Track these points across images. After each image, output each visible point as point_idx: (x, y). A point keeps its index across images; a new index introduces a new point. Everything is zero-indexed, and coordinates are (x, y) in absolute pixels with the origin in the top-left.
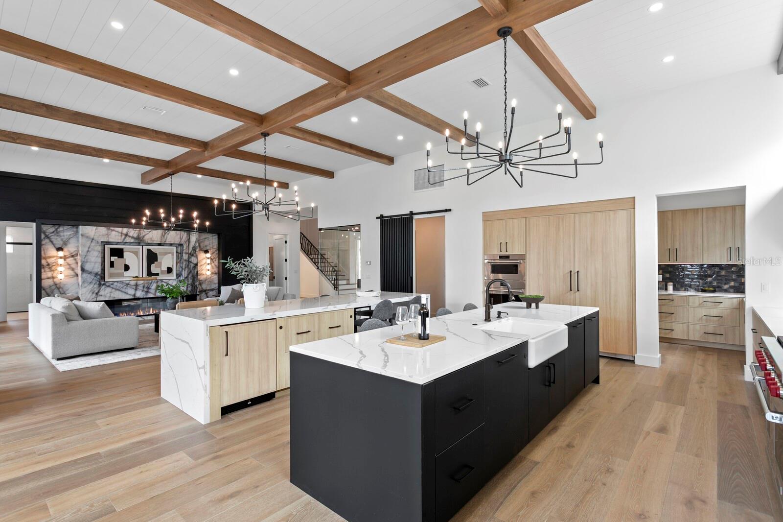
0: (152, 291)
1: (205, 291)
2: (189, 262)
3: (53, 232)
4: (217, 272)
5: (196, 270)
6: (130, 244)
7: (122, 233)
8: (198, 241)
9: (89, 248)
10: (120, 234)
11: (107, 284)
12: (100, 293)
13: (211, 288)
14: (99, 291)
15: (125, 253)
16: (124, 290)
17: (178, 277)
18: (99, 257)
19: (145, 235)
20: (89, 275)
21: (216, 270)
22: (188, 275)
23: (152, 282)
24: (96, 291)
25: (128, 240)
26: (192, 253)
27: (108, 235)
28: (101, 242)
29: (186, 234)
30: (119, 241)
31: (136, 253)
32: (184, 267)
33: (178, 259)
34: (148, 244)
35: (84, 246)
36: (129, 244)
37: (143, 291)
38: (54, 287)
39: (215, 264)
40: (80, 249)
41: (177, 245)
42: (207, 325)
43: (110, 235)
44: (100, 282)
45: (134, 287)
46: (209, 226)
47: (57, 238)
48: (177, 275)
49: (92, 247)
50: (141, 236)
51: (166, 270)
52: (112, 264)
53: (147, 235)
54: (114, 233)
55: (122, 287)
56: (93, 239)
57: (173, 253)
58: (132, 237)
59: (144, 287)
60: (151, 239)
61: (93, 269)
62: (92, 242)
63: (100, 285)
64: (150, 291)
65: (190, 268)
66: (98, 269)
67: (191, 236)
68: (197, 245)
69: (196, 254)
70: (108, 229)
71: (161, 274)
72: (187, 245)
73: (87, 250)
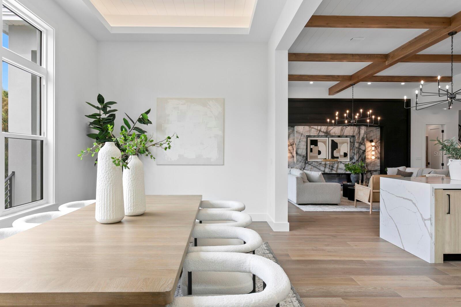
0: (335, 169)
1: (370, 171)
2: (359, 149)
4: (379, 157)
5: (364, 155)
6: (322, 136)
7: (317, 130)
8: (366, 133)
9: (300, 140)
10: (316, 130)
11: (309, 163)
12: (305, 169)
13: (375, 169)
14: (305, 167)
15: (318, 143)
17: (351, 160)
18: (305, 145)
19: (331, 130)
20: (300, 157)
21: (379, 155)
22: (359, 158)
23: (335, 163)
24: (303, 167)
25: (321, 134)
26: (361, 142)
27: (310, 131)
28: (306, 136)
29: (357, 128)
30: (316, 135)
31: (325, 143)
32: (356, 153)
33: (351, 147)
34: (332, 136)
35: (297, 138)
36: (320, 137)
37: (329, 168)
39: (378, 151)
40: (295, 141)
41: (351, 137)
42: (433, 187)
44: (305, 161)
45: (324, 166)
46: (380, 120)
48: (350, 158)
49: (301, 139)
50: (329, 131)
51: (343, 154)
52: (311, 150)
53: (332, 130)
54: (313, 129)
55: (317, 166)
56: (302, 134)
57: (348, 142)
58: (323, 132)
59: (330, 166)
60: (334, 133)
61: (302, 153)
62: (301, 136)
63: (305, 163)
64: (333, 169)
65: (360, 154)
66: (304, 153)
67: (360, 129)
68: (365, 136)
69: (364, 143)
70: (310, 127)
71: (340, 157)
72: (358, 136)
73: (299, 141)
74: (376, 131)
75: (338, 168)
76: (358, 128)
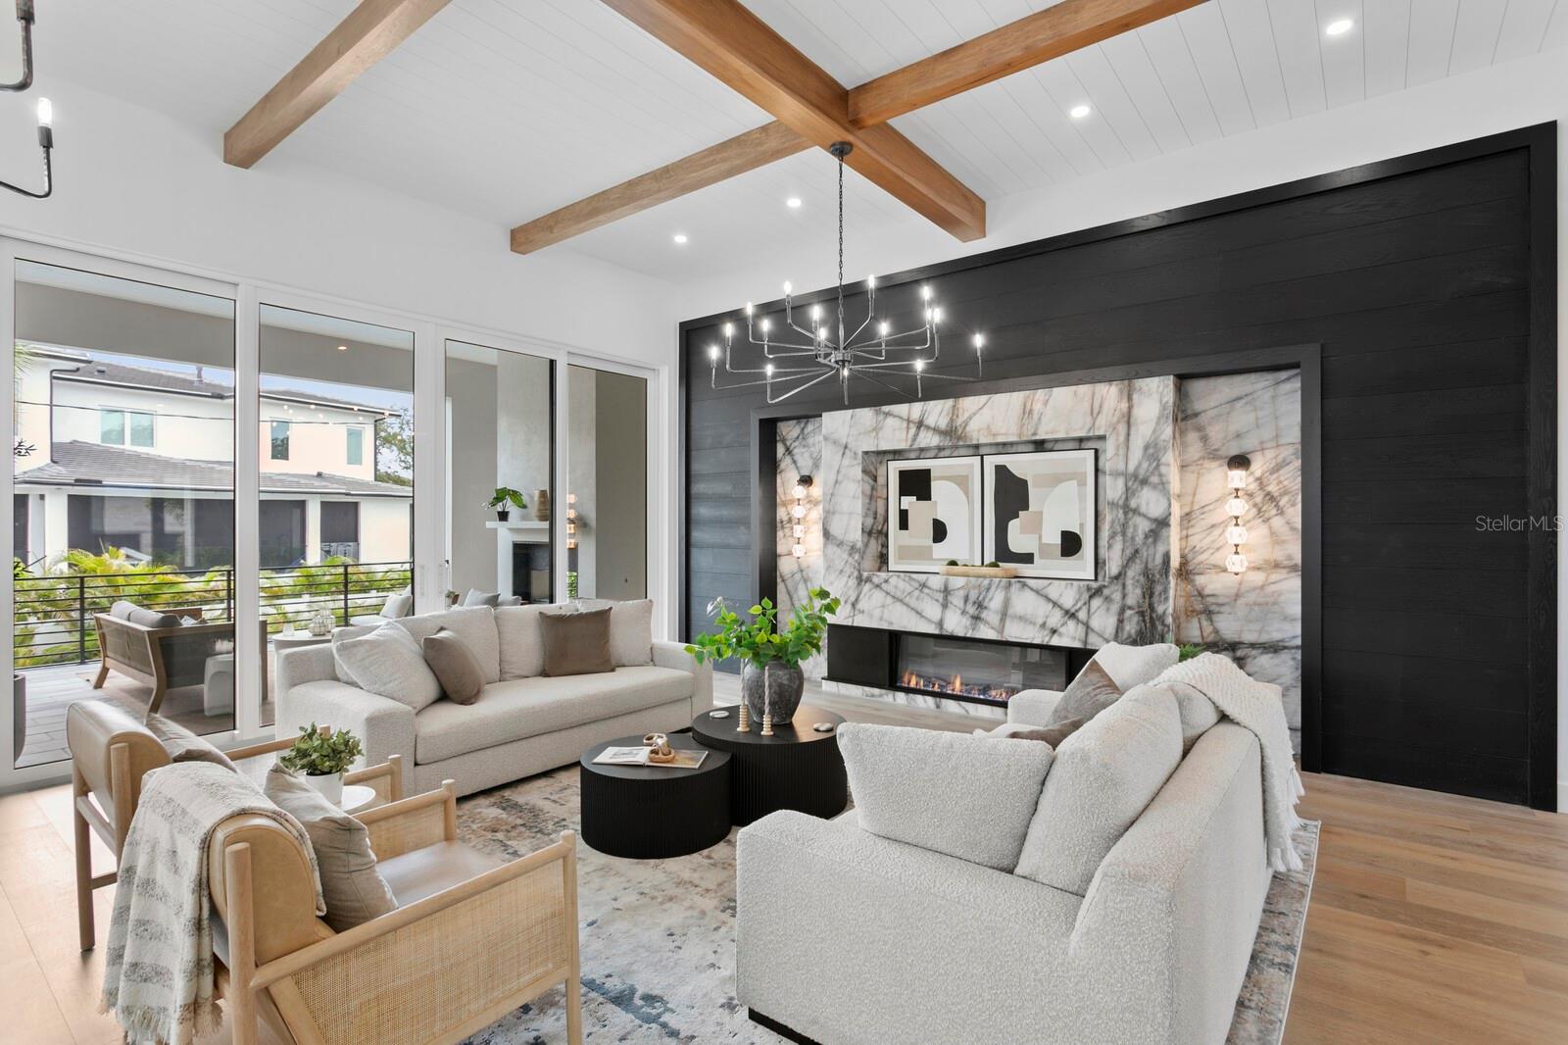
0: (991, 616)
2: (1128, 510)
3: (798, 438)
4: (1299, 559)
5: (1161, 549)
6: (952, 452)
7: (909, 421)
8: (1170, 414)
9: (838, 472)
10: (905, 424)
11: (876, 580)
12: (860, 606)
13: (1264, 638)
14: (858, 597)
15: (934, 484)
16: (913, 602)
18: (858, 498)
19: (970, 418)
20: (838, 551)
21: (1294, 550)
22: (1125, 567)
23: (990, 585)
24: (853, 599)
25: (928, 439)
26: (1142, 473)
27: (876, 429)
28: (864, 453)
29: (1115, 390)
30: (905, 446)
31: (962, 482)
32: (1106, 534)
34: (1000, 449)
35: (831, 467)
36: (948, 453)
37: (964, 612)
38: (798, 576)
39: (1284, 523)
43: (881, 428)
44: (859, 571)
45: (940, 597)
47: (803, 453)
48: (1100, 563)
49: (843, 470)
50: (959, 422)
51: (1058, 541)
53: (976, 418)
54: (890, 421)
55: (912, 594)
56: (846, 447)
57: (1085, 475)
58: (936, 430)
59: (966, 599)
60: (988, 427)
61: (845, 532)
63: (860, 580)
64: (984, 615)
65: (1133, 538)
66: (856, 536)
67: (1135, 397)
68: (1163, 437)
69: (1160, 475)
70: (878, 413)
71: (1041, 557)
72: (1122, 438)
73: (835, 478)
74: (1274, 398)
75: (1010, 611)
76: (1121, 392)
